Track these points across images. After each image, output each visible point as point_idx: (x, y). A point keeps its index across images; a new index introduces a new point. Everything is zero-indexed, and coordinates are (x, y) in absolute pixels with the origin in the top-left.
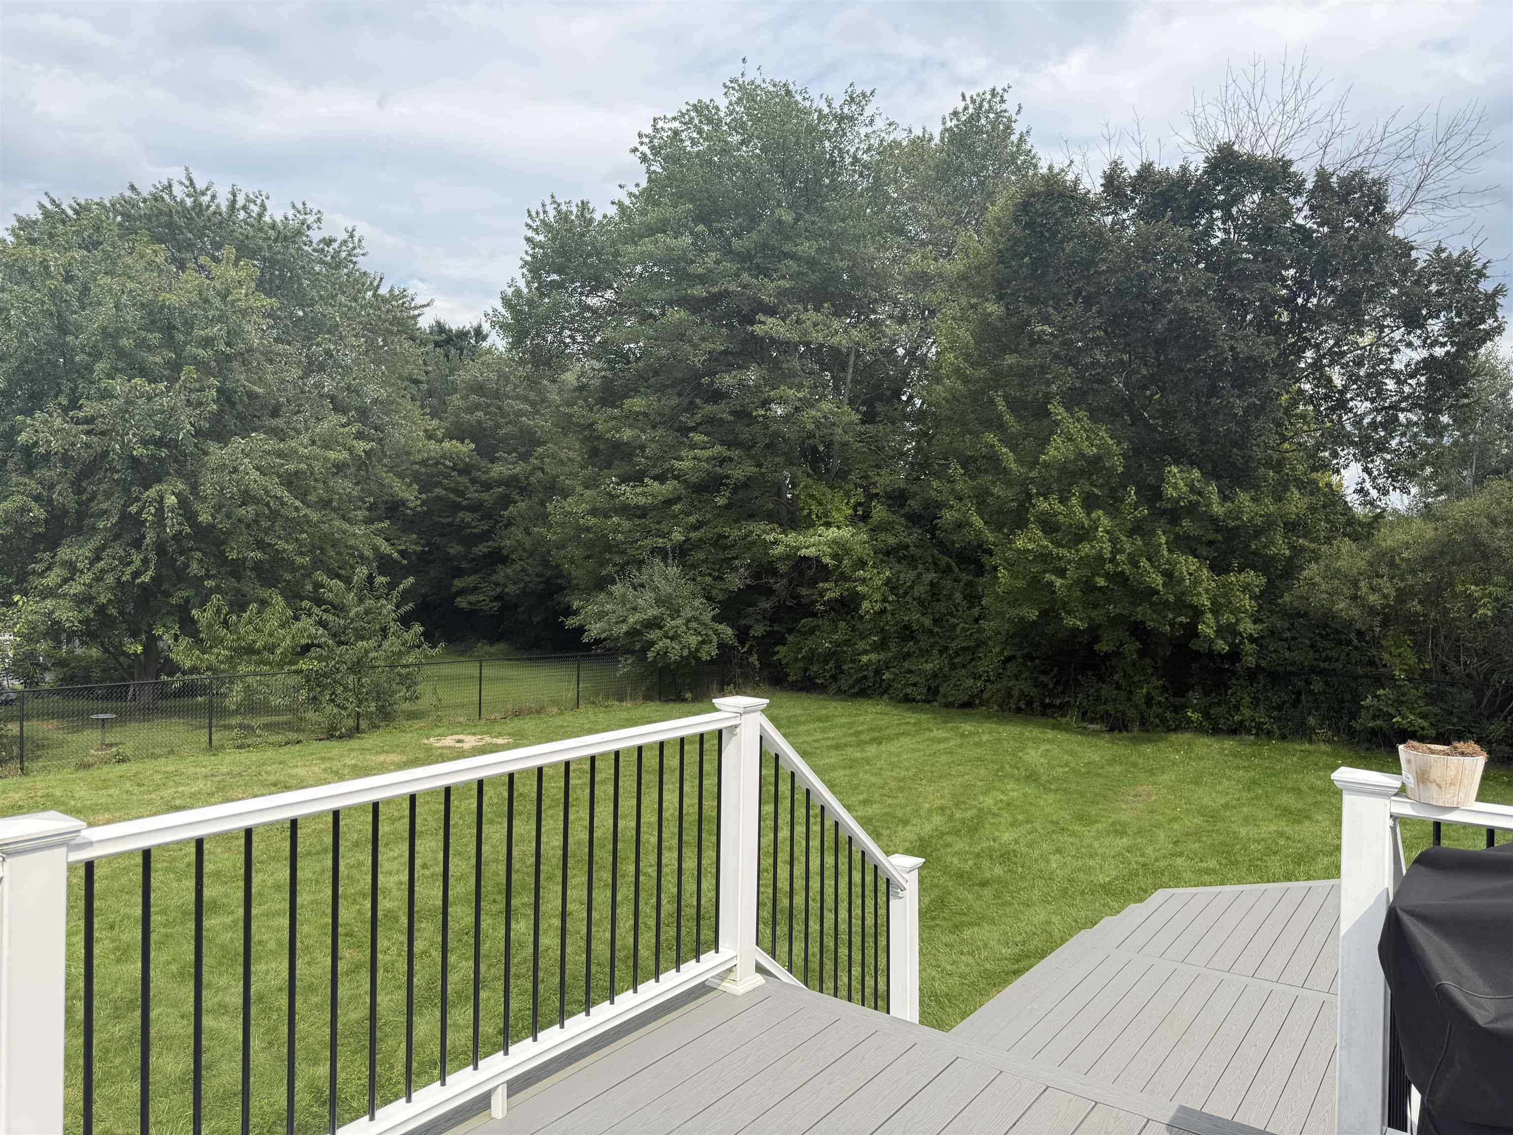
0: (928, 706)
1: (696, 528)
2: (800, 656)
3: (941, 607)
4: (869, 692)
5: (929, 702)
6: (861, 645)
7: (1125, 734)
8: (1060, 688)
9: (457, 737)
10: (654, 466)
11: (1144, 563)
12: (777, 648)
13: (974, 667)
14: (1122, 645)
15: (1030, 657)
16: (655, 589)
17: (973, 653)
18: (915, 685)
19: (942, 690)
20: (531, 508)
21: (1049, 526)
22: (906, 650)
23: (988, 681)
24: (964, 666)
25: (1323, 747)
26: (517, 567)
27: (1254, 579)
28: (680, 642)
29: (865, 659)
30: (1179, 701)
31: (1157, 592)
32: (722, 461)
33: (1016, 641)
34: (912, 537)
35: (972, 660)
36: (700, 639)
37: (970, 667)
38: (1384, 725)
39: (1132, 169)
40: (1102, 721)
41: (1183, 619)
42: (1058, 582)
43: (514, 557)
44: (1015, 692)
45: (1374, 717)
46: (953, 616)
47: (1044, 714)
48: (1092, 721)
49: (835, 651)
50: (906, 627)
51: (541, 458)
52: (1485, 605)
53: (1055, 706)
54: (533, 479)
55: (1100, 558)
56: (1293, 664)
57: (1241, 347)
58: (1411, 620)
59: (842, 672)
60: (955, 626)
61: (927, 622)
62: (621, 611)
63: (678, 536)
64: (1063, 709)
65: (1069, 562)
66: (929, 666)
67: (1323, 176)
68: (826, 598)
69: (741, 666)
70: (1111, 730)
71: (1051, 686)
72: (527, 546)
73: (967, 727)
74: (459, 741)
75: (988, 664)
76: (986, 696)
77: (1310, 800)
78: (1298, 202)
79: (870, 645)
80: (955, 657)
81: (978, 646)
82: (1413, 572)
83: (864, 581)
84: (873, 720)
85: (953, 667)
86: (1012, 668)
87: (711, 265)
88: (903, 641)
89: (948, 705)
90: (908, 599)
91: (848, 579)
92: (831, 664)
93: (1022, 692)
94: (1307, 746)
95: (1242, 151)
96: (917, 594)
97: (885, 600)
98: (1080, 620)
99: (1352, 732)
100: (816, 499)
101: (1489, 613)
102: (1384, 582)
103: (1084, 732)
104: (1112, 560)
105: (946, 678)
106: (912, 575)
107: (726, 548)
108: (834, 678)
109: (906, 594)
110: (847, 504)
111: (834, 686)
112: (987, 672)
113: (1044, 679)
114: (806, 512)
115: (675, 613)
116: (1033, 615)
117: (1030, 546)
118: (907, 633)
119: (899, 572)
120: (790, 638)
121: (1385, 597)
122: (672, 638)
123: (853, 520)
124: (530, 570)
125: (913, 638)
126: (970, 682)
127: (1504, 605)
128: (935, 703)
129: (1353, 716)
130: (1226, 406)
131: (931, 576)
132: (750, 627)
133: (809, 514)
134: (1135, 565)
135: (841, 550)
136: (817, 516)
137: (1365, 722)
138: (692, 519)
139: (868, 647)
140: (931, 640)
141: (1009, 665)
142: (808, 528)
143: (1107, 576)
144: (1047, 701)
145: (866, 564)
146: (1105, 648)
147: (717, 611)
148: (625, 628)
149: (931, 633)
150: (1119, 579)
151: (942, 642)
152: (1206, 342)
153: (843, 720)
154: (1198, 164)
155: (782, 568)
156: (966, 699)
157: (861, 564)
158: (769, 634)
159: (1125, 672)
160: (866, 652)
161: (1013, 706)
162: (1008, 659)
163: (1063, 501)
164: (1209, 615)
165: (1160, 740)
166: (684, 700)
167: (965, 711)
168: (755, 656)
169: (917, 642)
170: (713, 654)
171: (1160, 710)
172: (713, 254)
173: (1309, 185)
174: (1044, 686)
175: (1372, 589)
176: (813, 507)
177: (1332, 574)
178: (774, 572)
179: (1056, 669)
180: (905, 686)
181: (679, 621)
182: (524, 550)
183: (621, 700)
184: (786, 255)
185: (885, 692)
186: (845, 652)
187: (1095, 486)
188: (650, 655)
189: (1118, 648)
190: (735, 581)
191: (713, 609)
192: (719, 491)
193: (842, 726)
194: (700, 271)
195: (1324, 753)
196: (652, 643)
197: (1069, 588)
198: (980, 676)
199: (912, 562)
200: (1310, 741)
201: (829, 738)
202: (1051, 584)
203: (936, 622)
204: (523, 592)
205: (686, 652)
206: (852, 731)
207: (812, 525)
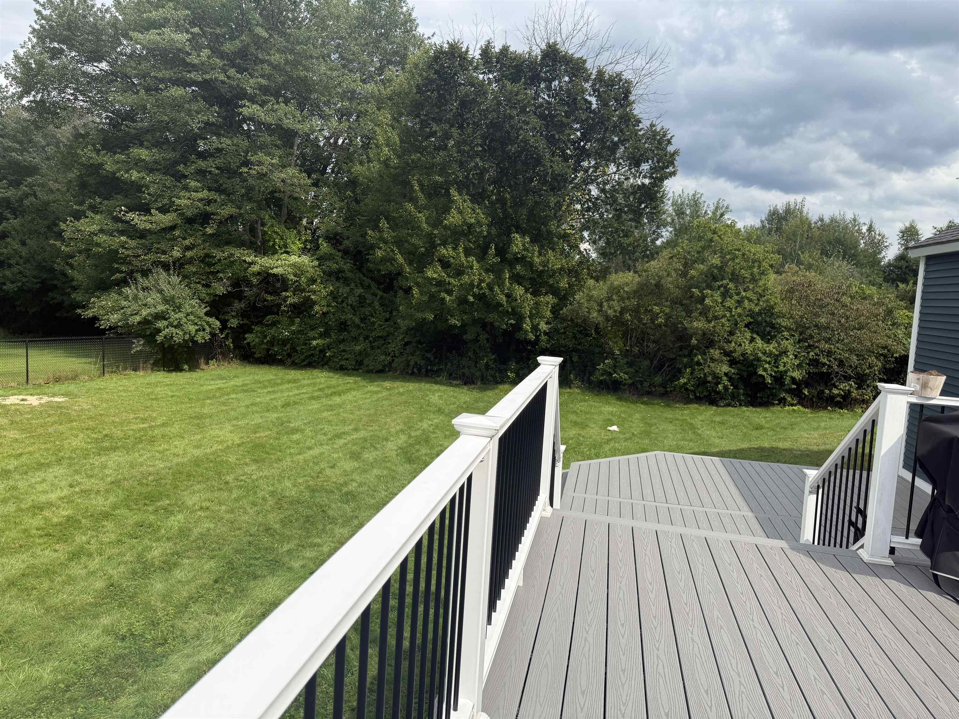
0: (355, 372)
1: (188, 248)
2: (265, 341)
3: (367, 311)
4: (314, 364)
5: (357, 370)
6: (311, 334)
7: (473, 386)
8: (437, 361)
9: (21, 397)
10: (156, 201)
11: (496, 288)
12: (246, 336)
13: (386, 348)
14: (478, 335)
15: (420, 342)
16: (161, 291)
17: (385, 340)
18: (347, 359)
19: (366, 362)
20: (22, 225)
21: (445, 264)
22: (341, 337)
23: (395, 356)
24: (379, 348)
25: (577, 390)
26: (15, 269)
27: (550, 299)
28: (183, 330)
29: (314, 343)
30: (502, 367)
31: (502, 305)
32: (209, 202)
33: (412, 332)
34: (347, 266)
35: (384, 344)
36: (197, 328)
37: (383, 348)
38: (607, 378)
39: (497, 48)
40: (460, 379)
41: (512, 322)
42: (448, 298)
43: (11, 262)
44: (412, 363)
45: (602, 375)
46: (374, 317)
47: (427, 375)
48: (455, 379)
49: (291, 338)
50: (342, 323)
51: (30, 186)
52: (661, 317)
53: (433, 371)
54: (26, 202)
55: (472, 285)
56: (565, 346)
57: (555, 167)
58: (624, 324)
59: (296, 351)
60: (373, 323)
61: (357, 320)
62: (135, 307)
63: (177, 253)
64: (438, 373)
65: (454, 286)
66: (358, 348)
67: (600, 73)
68: (288, 302)
69: (221, 347)
70: (465, 384)
71: (432, 359)
72: (23, 254)
73: (387, 384)
74: (23, 400)
75: (394, 346)
76: (394, 365)
77: (584, 417)
78: (587, 85)
79: (318, 334)
80: (374, 342)
81: (388, 336)
82: (628, 298)
83: (314, 292)
84: (326, 381)
85: (372, 348)
86: (409, 349)
87: (204, 59)
88: (339, 331)
89: (369, 372)
90: (344, 305)
91: (304, 290)
92: (288, 346)
93: (416, 363)
94: (568, 390)
95: (562, 49)
96: (350, 302)
97: (328, 306)
98: (458, 321)
99: (590, 382)
100: (279, 235)
101: (663, 321)
102: (615, 303)
103: (451, 385)
104: (479, 286)
105: (367, 355)
106: (347, 289)
107: (210, 265)
108: (289, 355)
109: (343, 302)
110: (299, 240)
111: (289, 360)
112: (394, 351)
113: (429, 355)
114: (271, 243)
115: (178, 308)
116: (431, 317)
117: (435, 276)
118: (343, 326)
119: (338, 287)
120: (257, 328)
121: (615, 311)
122: (176, 327)
123: (304, 251)
124: (28, 273)
125: (345, 330)
126: (383, 357)
127: (670, 317)
128: (360, 371)
129: (591, 374)
130: (545, 201)
131: (359, 291)
132: (228, 321)
133: (274, 245)
134: (491, 289)
135: (299, 270)
136: (279, 247)
137: (597, 376)
138: (187, 242)
139: (316, 335)
140: (359, 331)
141: (407, 347)
142: (272, 254)
143: (474, 296)
144: (429, 368)
145: (316, 281)
146: (469, 338)
147: (208, 308)
148: (138, 318)
149: (358, 327)
150: (481, 297)
151: (365, 333)
152: (538, 161)
153: (306, 382)
154: (537, 52)
155: (255, 281)
156: (381, 368)
157: (313, 281)
158: (240, 326)
159: (474, 350)
160: (314, 339)
161: (410, 372)
162: (407, 344)
163: (454, 249)
164: (528, 319)
165: (494, 389)
166: (181, 370)
167: (380, 375)
168: (231, 340)
169: (349, 332)
170: (207, 338)
171: (493, 372)
172: (206, 50)
173: (593, 77)
174: (428, 359)
175: (610, 308)
176: (277, 240)
177: (590, 298)
178: (249, 284)
179: (434, 350)
180: (340, 360)
181: (180, 315)
182: (21, 257)
183: (135, 370)
184: (262, 62)
185: (326, 364)
186: (299, 339)
187: (471, 242)
188: (159, 338)
189: (477, 337)
190: (220, 289)
191: (206, 307)
192: (208, 224)
193: (308, 385)
194: (196, 61)
195: (578, 393)
196: (159, 331)
197: (453, 301)
198: (389, 354)
199: (346, 281)
200: (570, 388)
201: (303, 393)
202: (443, 299)
203: (363, 320)
204: (20, 289)
205: (187, 337)
206: (316, 388)
207: (275, 252)
